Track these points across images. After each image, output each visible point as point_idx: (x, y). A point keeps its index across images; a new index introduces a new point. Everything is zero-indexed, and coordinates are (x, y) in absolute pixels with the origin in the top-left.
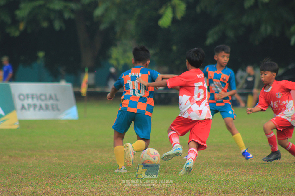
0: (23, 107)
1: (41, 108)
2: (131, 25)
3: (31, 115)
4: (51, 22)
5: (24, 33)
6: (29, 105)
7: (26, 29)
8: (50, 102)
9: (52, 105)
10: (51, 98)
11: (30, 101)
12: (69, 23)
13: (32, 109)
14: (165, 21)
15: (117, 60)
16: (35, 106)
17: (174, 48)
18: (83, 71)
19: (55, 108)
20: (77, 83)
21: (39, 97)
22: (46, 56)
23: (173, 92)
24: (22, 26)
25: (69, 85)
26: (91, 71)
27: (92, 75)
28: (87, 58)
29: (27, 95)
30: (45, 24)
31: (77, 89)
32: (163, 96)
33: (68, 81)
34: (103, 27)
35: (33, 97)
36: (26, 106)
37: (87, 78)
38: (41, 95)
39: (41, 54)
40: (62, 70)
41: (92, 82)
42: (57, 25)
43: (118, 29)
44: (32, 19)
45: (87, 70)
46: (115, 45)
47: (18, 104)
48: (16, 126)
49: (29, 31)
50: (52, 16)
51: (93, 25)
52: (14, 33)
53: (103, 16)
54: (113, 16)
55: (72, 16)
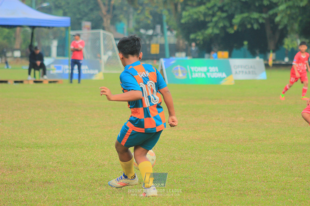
0: (236, 73)
1: (246, 73)
2: (296, 26)
3: (241, 77)
4: (252, 25)
5: (236, 32)
6: (240, 72)
7: (238, 29)
8: (251, 70)
9: (252, 71)
10: (251, 67)
11: (240, 69)
12: (262, 25)
13: (241, 74)
15: (288, 45)
16: (243, 72)
18: (269, 52)
19: (254, 73)
20: (266, 59)
21: (245, 67)
22: (249, 44)
24: (236, 28)
25: (262, 60)
26: (274, 51)
27: (274, 54)
28: (271, 45)
29: (239, 66)
30: (249, 26)
31: (266, 62)
33: (261, 57)
34: (280, 27)
35: (242, 67)
36: (238, 72)
37: (271, 56)
38: (246, 66)
39: (246, 43)
40: (257, 51)
41: (274, 58)
42: (256, 26)
43: (289, 28)
44: (242, 24)
45: (271, 52)
46: (287, 37)
47: (234, 70)
48: (232, 83)
49: (240, 30)
50: (252, 21)
51: (275, 26)
52: (231, 31)
53: (280, 21)
54: (285, 21)
55: (264, 21)
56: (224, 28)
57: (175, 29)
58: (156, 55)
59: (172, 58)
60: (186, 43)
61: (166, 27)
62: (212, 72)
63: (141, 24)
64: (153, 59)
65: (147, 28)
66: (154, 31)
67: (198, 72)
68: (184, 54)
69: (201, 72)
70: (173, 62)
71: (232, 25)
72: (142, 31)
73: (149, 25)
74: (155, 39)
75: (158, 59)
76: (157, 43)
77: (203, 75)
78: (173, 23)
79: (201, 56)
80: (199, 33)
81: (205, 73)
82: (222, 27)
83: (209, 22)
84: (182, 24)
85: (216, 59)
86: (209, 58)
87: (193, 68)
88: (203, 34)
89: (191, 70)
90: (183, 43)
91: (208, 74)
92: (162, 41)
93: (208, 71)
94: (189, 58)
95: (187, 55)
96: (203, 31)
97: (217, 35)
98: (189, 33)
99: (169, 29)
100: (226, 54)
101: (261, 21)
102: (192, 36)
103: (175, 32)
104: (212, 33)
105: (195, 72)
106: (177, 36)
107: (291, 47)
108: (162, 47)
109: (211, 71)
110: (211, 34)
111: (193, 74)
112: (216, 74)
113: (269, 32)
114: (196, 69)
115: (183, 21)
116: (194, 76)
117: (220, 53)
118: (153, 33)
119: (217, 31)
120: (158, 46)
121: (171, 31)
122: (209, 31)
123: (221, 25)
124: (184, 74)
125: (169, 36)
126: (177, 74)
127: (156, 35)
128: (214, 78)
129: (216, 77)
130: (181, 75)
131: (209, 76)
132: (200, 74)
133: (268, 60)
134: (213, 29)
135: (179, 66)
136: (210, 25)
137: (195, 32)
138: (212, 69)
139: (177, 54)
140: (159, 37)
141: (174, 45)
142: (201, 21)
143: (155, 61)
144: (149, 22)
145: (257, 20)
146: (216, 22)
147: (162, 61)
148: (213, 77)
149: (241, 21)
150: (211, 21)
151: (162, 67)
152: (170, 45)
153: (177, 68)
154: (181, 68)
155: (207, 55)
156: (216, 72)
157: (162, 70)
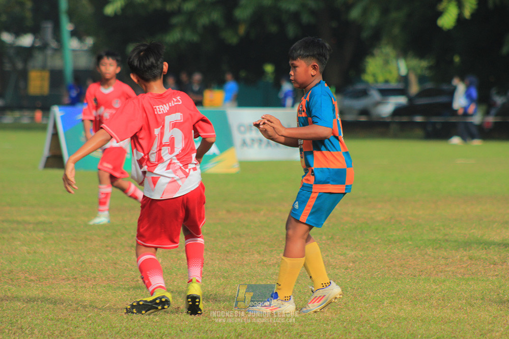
0: (244, 143)
1: (268, 143)
4: (282, 25)
6: (253, 140)
7: (248, 33)
11: (253, 134)
13: (256, 146)
14: (447, 20)
16: (260, 141)
17: (457, 59)
24: (242, 30)
29: (250, 126)
30: (274, 29)
36: (248, 141)
39: (269, 68)
46: (372, 55)
47: (237, 137)
48: (235, 169)
49: (254, 35)
51: (342, 27)
52: (232, 38)
57: (89, 34)
58: (42, 98)
61: (67, 28)
63: (3, 19)
64: (33, 108)
65: (18, 29)
66: (36, 38)
71: (233, 24)
72: (6, 37)
74: (39, 58)
75: (46, 109)
76: (43, 68)
83: (173, 14)
92: (56, 62)
97: (193, 45)
98: (125, 42)
99: (74, 34)
101: (305, 19)
103: (90, 41)
104: (182, 40)
106: (94, 50)
107: (381, 79)
108: (56, 77)
118: (34, 42)
119: (191, 37)
120: (46, 75)
121: (81, 38)
122: (174, 36)
123: (203, 21)
125: (74, 50)
127: (44, 47)
134: (183, 31)
136: (177, 20)
140: (49, 52)
141: (87, 72)
143: (38, 114)
145: (295, 17)
147: (57, 111)
149: (254, 14)
150: (179, 12)
151: (55, 127)
157: (55, 135)
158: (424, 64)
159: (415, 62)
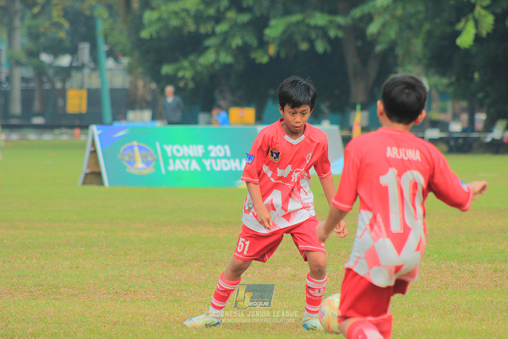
2: (418, 45)
4: (312, 42)
5: (274, 60)
7: (278, 53)
12: (335, 43)
14: (466, 39)
17: (476, 76)
18: (354, 108)
20: (345, 125)
23: (475, 136)
24: (272, 50)
25: (335, 128)
26: (363, 108)
27: (366, 114)
28: (358, 92)
30: (304, 46)
31: (346, 133)
32: (461, 141)
33: (332, 123)
34: (379, 48)
37: (359, 118)
40: (324, 107)
41: (365, 123)
42: (320, 47)
43: (399, 51)
44: (287, 40)
45: (358, 107)
49: (283, 55)
50: (313, 35)
51: (366, 46)
52: (262, 58)
53: (379, 33)
54: (392, 33)
55: (341, 34)
56: (244, 50)
57: (125, 55)
58: (80, 116)
59: (117, 124)
60: (153, 86)
61: (103, 48)
62: (217, 158)
63: (42, 40)
64: (72, 127)
65: (56, 49)
66: (74, 57)
67: (183, 157)
68: (147, 114)
69: (190, 158)
70: (121, 134)
71: (263, 44)
72: (45, 58)
73: (61, 41)
74: (76, 77)
75: (85, 127)
76: (81, 87)
77: (195, 166)
78: (122, 38)
79: (189, 119)
80: (185, 63)
81: (199, 160)
82: (238, 48)
83: (207, 36)
84: (142, 41)
85: (226, 127)
86: (209, 123)
87: (168, 149)
88: (193, 64)
89: (164, 152)
90: (144, 86)
91: (207, 163)
92: (93, 81)
93: (206, 155)
94: (158, 124)
95: (154, 118)
96: (192, 57)
97: (227, 67)
98: (160, 62)
99: (110, 54)
100: (249, 113)
101: (332, 33)
102: (167, 69)
103: (125, 61)
104: (216, 61)
105: (174, 158)
106: (130, 70)
108: (94, 97)
109: (213, 154)
110: (212, 65)
111: (171, 161)
112: (224, 161)
113: (352, 60)
114: (178, 151)
115: (145, 34)
116: (171, 168)
117: (235, 112)
118: (71, 63)
119: (226, 58)
120: (84, 93)
121: (116, 59)
122: (209, 58)
123: (237, 42)
124: (148, 164)
125: (110, 70)
126: (132, 163)
127: (80, 68)
128: (222, 172)
129: (226, 169)
130: (140, 165)
131: (208, 168)
132: (186, 163)
133: (351, 129)
134: (217, 53)
135: (135, 143)
136: (210, 42)
137: (174, 60)
138: (216, 150)
139: (131, 115)
140: (86, 71)
141: (123, 90)
142: (189, 32)
143: (77, 131)
144: (62, 35)
145: (323, 31)
146: (226, 36)
147: (94, 130)
148: (217, 169)
149: (285, 32)
150: (213, 34)
151: (93, 144)
152: (113, 92)
153: (131, 148)
154: (141, 148)
155: (202, 117)
156: (225, 157)
157: (94, 152)
158: (445, 81)
159: (436, 79)
